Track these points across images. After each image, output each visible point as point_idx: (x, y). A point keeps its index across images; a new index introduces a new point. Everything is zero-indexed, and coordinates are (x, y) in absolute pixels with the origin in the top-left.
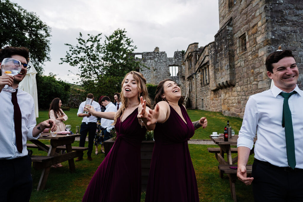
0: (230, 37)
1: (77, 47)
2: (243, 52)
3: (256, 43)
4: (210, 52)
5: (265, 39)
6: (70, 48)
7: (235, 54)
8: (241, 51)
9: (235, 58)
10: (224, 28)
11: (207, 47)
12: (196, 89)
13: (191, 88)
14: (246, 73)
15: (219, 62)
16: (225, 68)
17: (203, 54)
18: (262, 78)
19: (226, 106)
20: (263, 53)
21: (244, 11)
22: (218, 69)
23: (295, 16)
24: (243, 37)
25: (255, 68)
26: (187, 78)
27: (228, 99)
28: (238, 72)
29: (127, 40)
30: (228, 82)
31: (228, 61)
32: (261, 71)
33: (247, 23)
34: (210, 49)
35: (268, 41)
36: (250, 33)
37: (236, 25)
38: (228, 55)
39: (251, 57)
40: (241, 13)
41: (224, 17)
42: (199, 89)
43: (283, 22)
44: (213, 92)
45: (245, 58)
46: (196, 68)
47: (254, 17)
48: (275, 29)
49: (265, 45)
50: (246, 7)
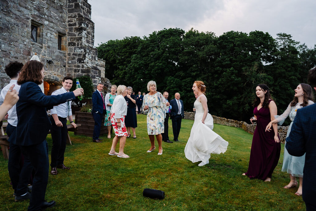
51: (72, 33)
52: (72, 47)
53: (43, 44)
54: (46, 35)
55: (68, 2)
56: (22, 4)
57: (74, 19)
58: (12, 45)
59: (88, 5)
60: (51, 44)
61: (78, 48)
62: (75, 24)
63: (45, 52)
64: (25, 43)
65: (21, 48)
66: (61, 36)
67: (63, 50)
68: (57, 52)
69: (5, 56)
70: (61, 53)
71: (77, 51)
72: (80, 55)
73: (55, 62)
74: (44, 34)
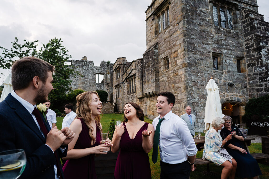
0: (156, 57)
1: (12, 51)
2: (166, 70)
3: (176, 64)
4: (137, 66)
5: (183, 63)
6: (4, 51)
7: (160, 71)
8: (164, 69)
9: (159, 74)
10: (151, 50)
11: (134, 62)
12: (123, 96)
13: (117, 95)
14: (168, 87)
15: (147, 76)
16: (152, 81)
17: (130, 67)
18: (181, 91)
19: (151, 111)
20: (182, 73)
21: (167, 40)
22: (146, 82)
23: (202, 48)
24: (166, 59)
25: (175, 83)
26: (115, 86)
27: (153, 106)
28: (162, 85)
29: (62, 49)
30: (154, 93)
31: (154, 76)
32: (180, 86)
33: (169, 49)
34: (137, 64)
35: (185, 64)
36: (172, 56)
37: (160, 49)
38: (154, 71)
39: (173, 75)
40: (165, 40)
41: (150, 41)
42: (126, 96)
43: (195, 52)
44: (138, 100)
45: (168, 74)
46: (124, 78)
47: (175, 45)
48: (190, 56)
49: (183, 66)
50: (169, 37)
51: (251, 54)
52: (251, 68)
53: (224, 70)
54: (226, 62)
55: (244, 28)
56: (205, 42)
57: (251, 41)
58: (199, 75)
59: (265, 23)
60: (230, 69)
61: (258, 67)
62: (253, 45)
63: (226, 77)
64: (209, 72)
65: (206, 77)
66: (239, 60)
67: (243, 72)
68: (237, 75)
69: (194, 85)
70: (241, 75)
71: (258, 70)
72: (261, 73)
73: (236, 85)
74: (224, 61)
